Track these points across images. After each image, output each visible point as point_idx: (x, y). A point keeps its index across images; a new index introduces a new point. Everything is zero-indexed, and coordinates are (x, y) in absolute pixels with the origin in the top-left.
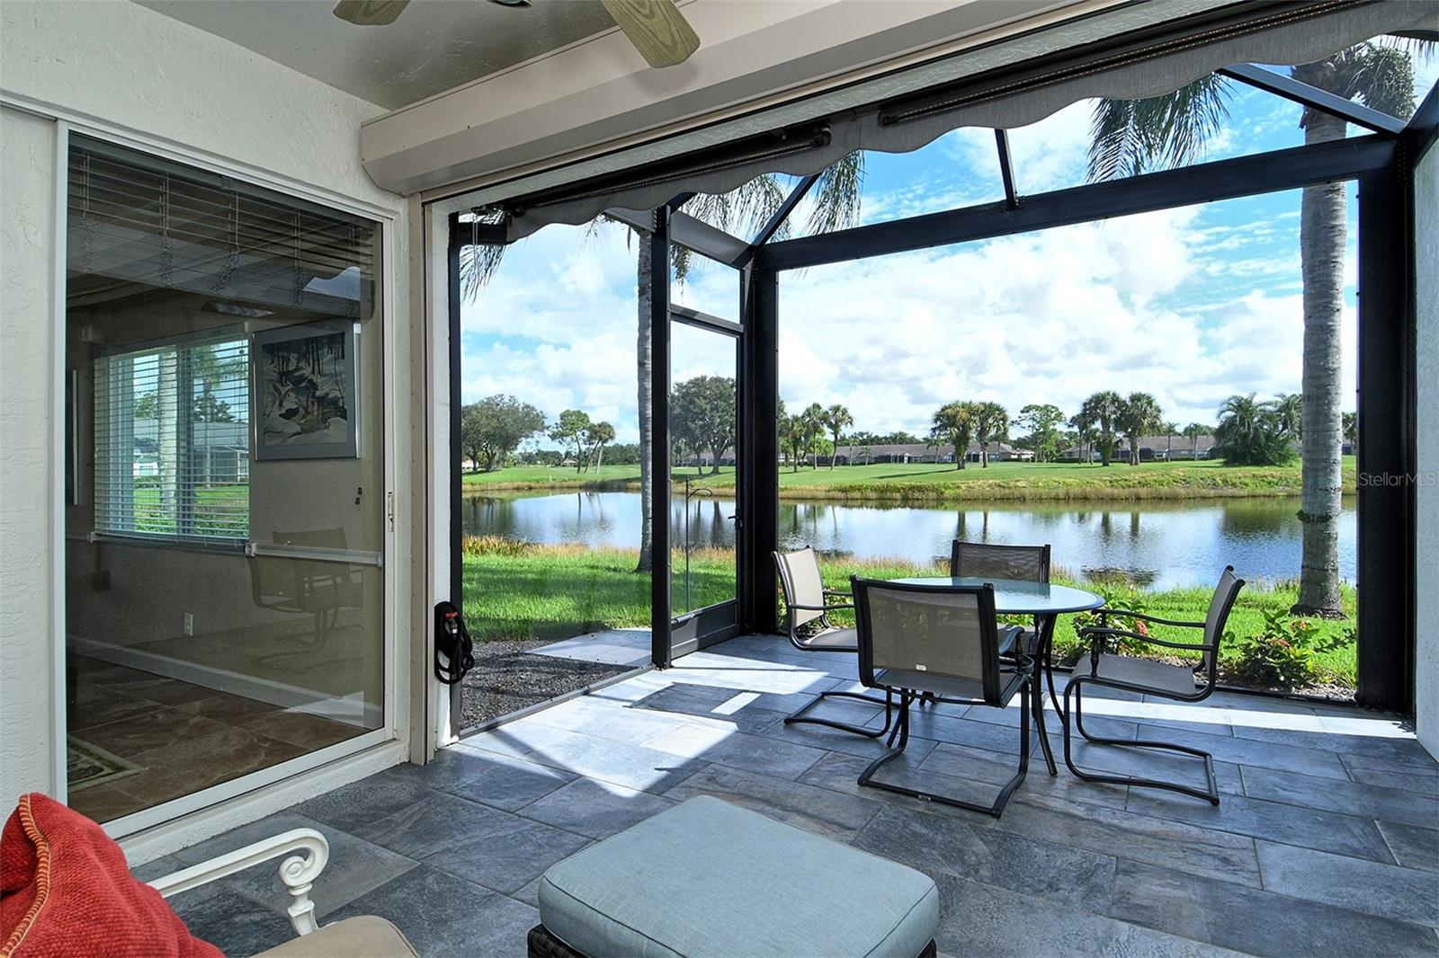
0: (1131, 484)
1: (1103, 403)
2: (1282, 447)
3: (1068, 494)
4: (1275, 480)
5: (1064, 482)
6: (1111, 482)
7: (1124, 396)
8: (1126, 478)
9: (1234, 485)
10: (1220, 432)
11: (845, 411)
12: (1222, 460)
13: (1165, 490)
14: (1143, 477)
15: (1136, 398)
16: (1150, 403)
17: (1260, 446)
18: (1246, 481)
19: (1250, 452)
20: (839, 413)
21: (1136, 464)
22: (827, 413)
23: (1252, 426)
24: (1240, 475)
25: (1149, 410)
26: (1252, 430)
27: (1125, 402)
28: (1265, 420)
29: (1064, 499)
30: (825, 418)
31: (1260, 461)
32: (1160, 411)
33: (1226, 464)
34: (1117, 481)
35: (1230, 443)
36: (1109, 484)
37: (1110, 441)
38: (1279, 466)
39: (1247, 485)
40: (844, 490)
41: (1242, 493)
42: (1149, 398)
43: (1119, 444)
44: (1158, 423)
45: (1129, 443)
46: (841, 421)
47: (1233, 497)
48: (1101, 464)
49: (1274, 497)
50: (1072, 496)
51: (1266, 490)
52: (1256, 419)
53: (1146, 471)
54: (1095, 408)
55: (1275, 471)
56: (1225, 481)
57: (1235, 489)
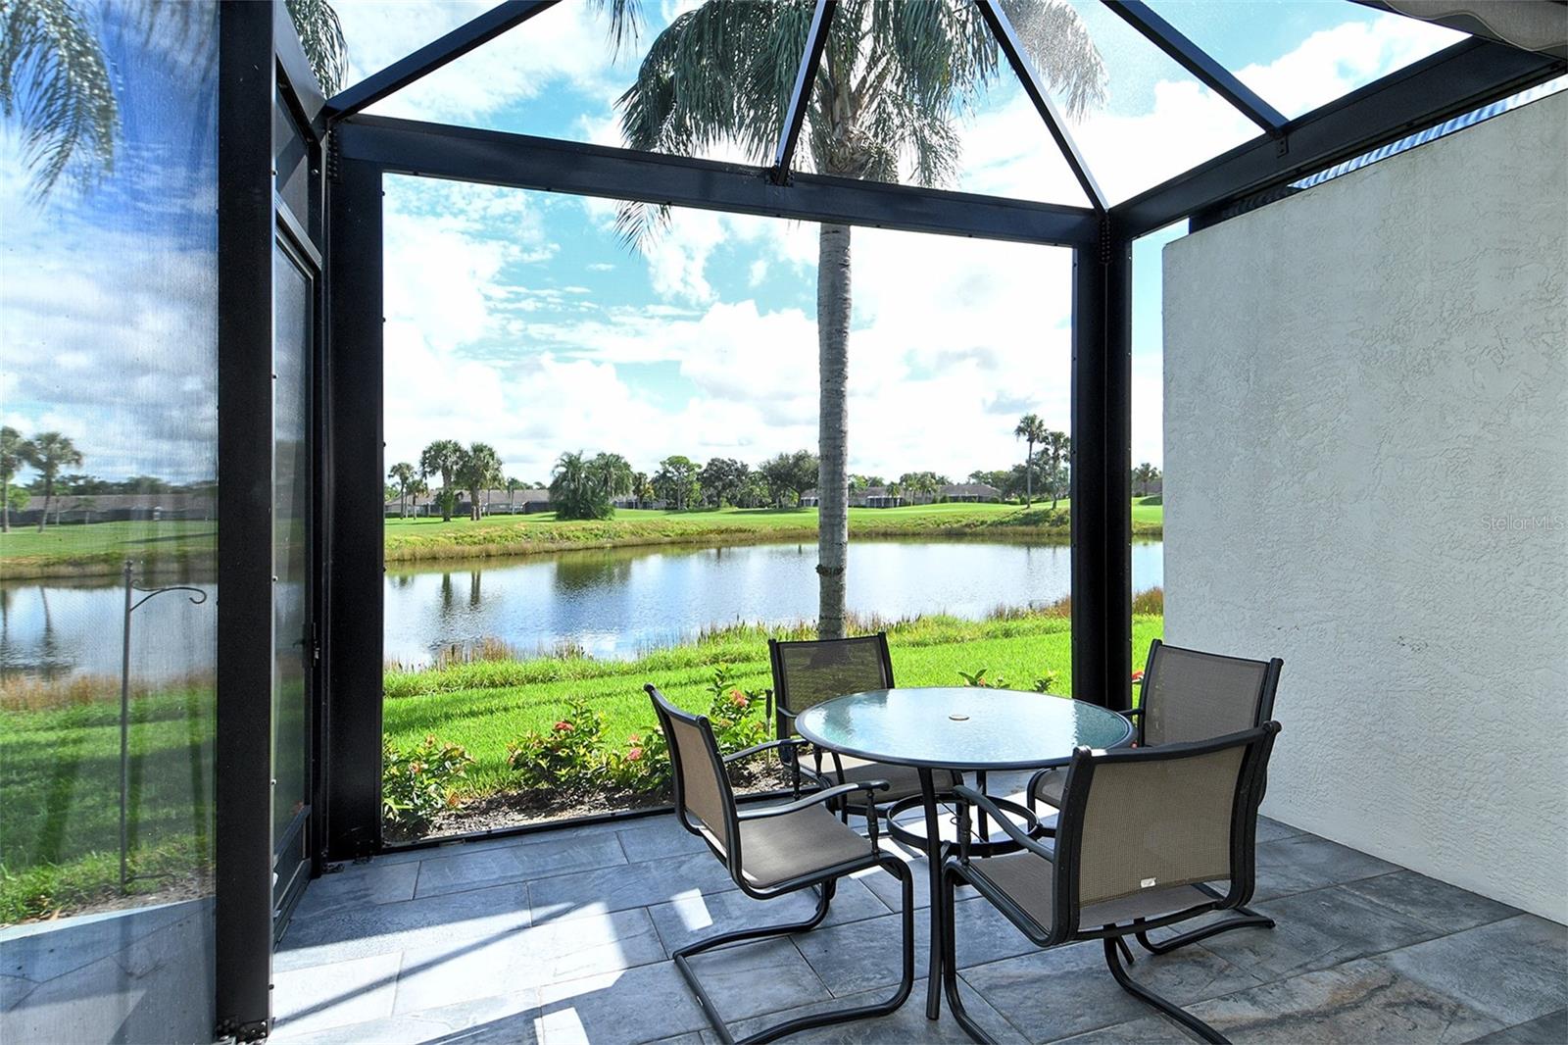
0: (476, 540)
1: (444, 452)
2: (603, 502)
3: (414, 555)
4: (601, 533)
5: (406, 541)
6: (456, 539)
7: (466, 446)
8: (471, 533)
9: (568, 538)
10: (555, 487)
11: (66, 444)
12: (555, 514)
13: (512, 545)
14: (487, 533)
15: (478, 449)
16: (492, 455)
17: (588, 502)
18: (578, 534)
19: (579, 507)
20: (56, 446)
21: (478, 519)
22: (30, 444)
23: (582, 481)
24: (572, 528)
25: (491, 462)
26: (581, 487)
27: (466, 452)
28: (591, 477)
29: (411, 560)
30: (27, 452)
31: (586, 516)
32: (501, 464)
33: (559, 518)
34: (463, 537)
35: (562, 498)
36: (454, 541)
37: (452, 494)
38: (602, 520)
39: (578, 538)
40: (76, 563)
41: (574, 546)
42: (490, 449)
43: (460, 497)
44: (500, 475)
45: (470, 497)
46: (60, 458)
47: (571, 550)
48: (442, 519)
49: (603, 548)
50: (418, 557)
51: (593, 543)
52: (583, 475)
53: (490, 526)
54: (436, 457)
55: (601, 525)
56: (561, 535)
57: (569, 543)
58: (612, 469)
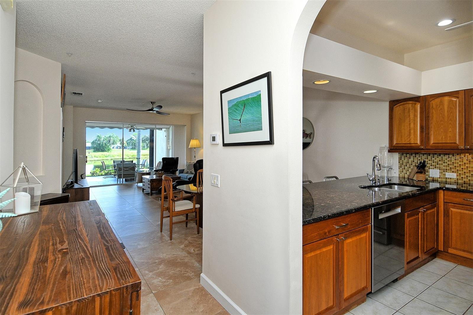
2: (108, 147)
4: (107, 155)
10: (93, 143)
12: (93, 150)
17: (103, 147)
18: (100, 156)
19: (101, 148)
23: (101, 141)
24: (98, 154)
26: (101, 143)
28: (105, 140)
31: (103, 151)
35: (95, 146)
38: (108, 152)
49: (108, 160)
51: (105, 158)
52: (102, 139)
56: (95, 156)
57: (98, 158)
58: (111, 138)
